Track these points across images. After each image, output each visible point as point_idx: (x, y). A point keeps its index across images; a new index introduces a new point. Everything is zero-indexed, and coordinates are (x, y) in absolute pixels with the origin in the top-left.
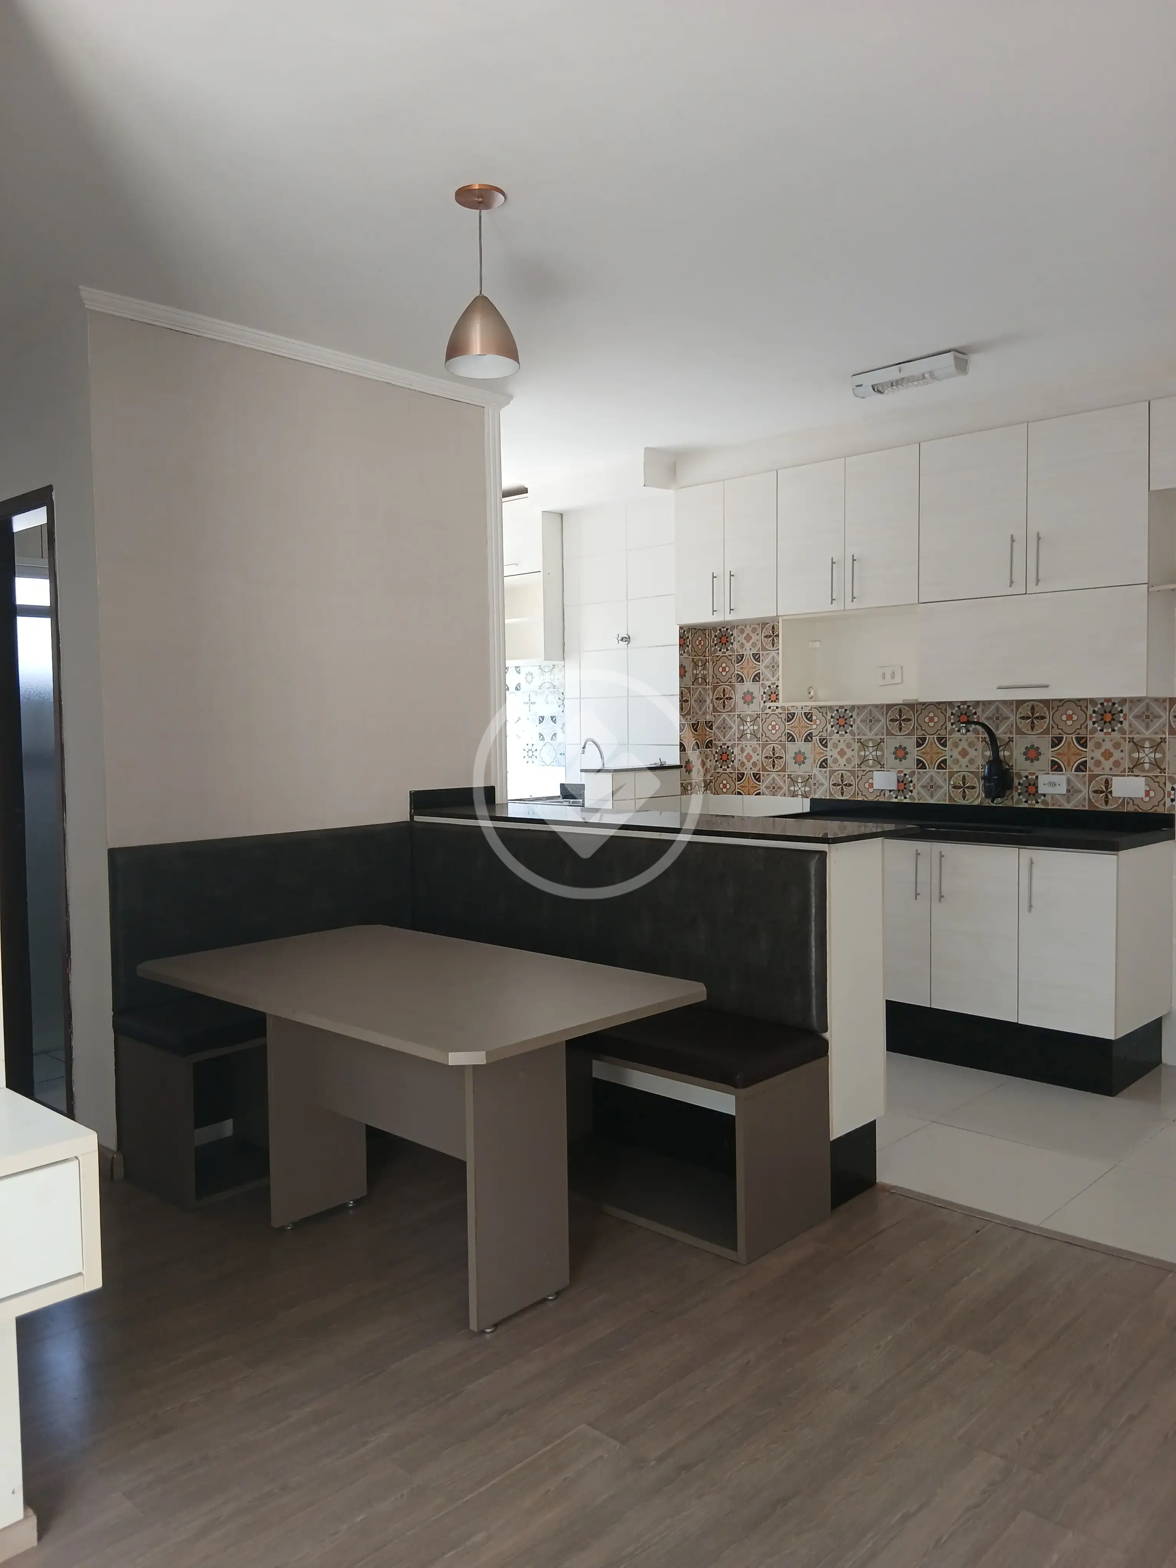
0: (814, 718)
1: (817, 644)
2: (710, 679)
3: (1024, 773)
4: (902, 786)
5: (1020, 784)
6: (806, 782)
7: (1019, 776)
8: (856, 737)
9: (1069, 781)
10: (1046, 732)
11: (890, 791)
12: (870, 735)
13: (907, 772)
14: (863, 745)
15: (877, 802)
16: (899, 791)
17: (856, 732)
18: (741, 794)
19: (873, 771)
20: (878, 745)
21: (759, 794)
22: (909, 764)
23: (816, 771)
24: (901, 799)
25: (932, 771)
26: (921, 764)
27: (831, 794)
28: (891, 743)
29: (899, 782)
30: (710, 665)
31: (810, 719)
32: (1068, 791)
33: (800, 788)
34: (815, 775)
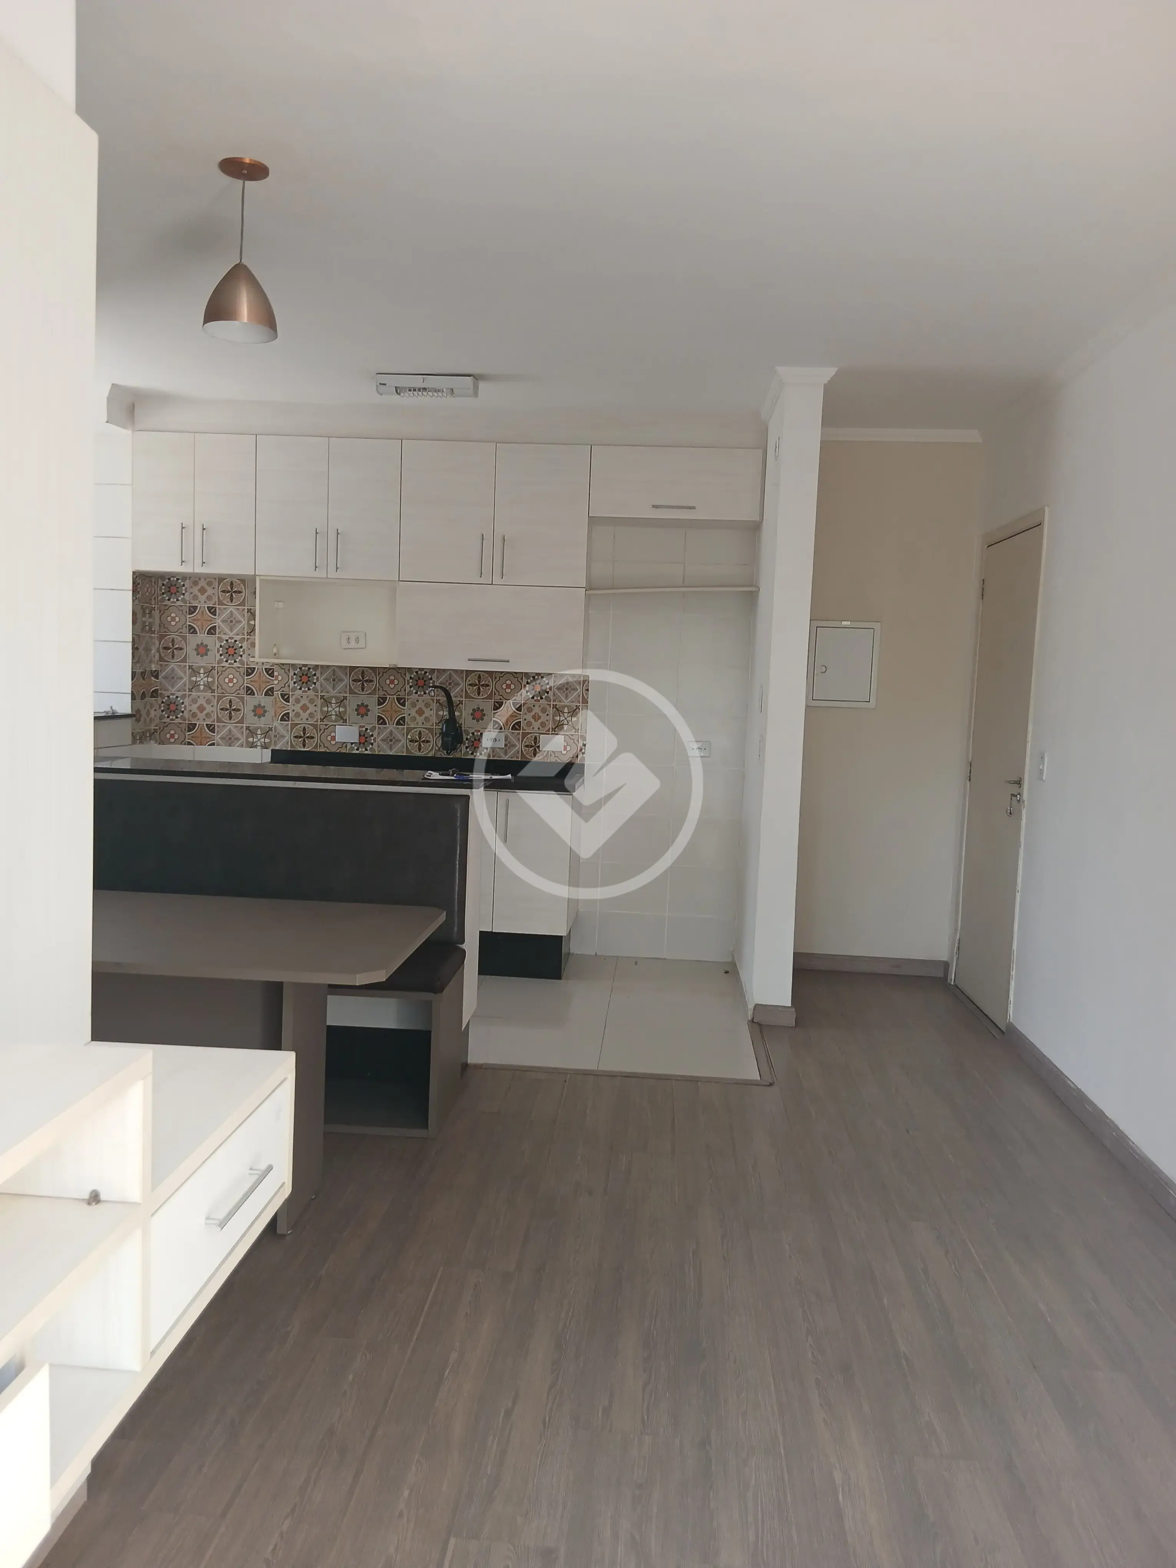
0: (276, 674)
1: (281, 604)
2: (156, 628)
3: (471, 731)
4: (363, 740)
5: (467, 739)
6: (266, 734)
7: (467, 733)
8: (319, 694)
9: (506, 738)
10: (490, 697)
11: (352, 743)
12: (333, 693)
13: (369, 727)
14: (326, 702)
15: (340, 753)
16: (360, 743)
17: (319, 689)
18: (191, 744)
19: (335, 725)
20: (341, 702)
21: (213, 744)
22: (370, 721)
23: (277, 723)
24: (362, 750)
25: (391, 727)
26: (381, 721)
27: (292, 746)
28: (353, 702)
29: (360, 735)
30: (156, 613)
31: (272, 675)
32: (506, 745)
33: (259, 739)
34: (275, 727)
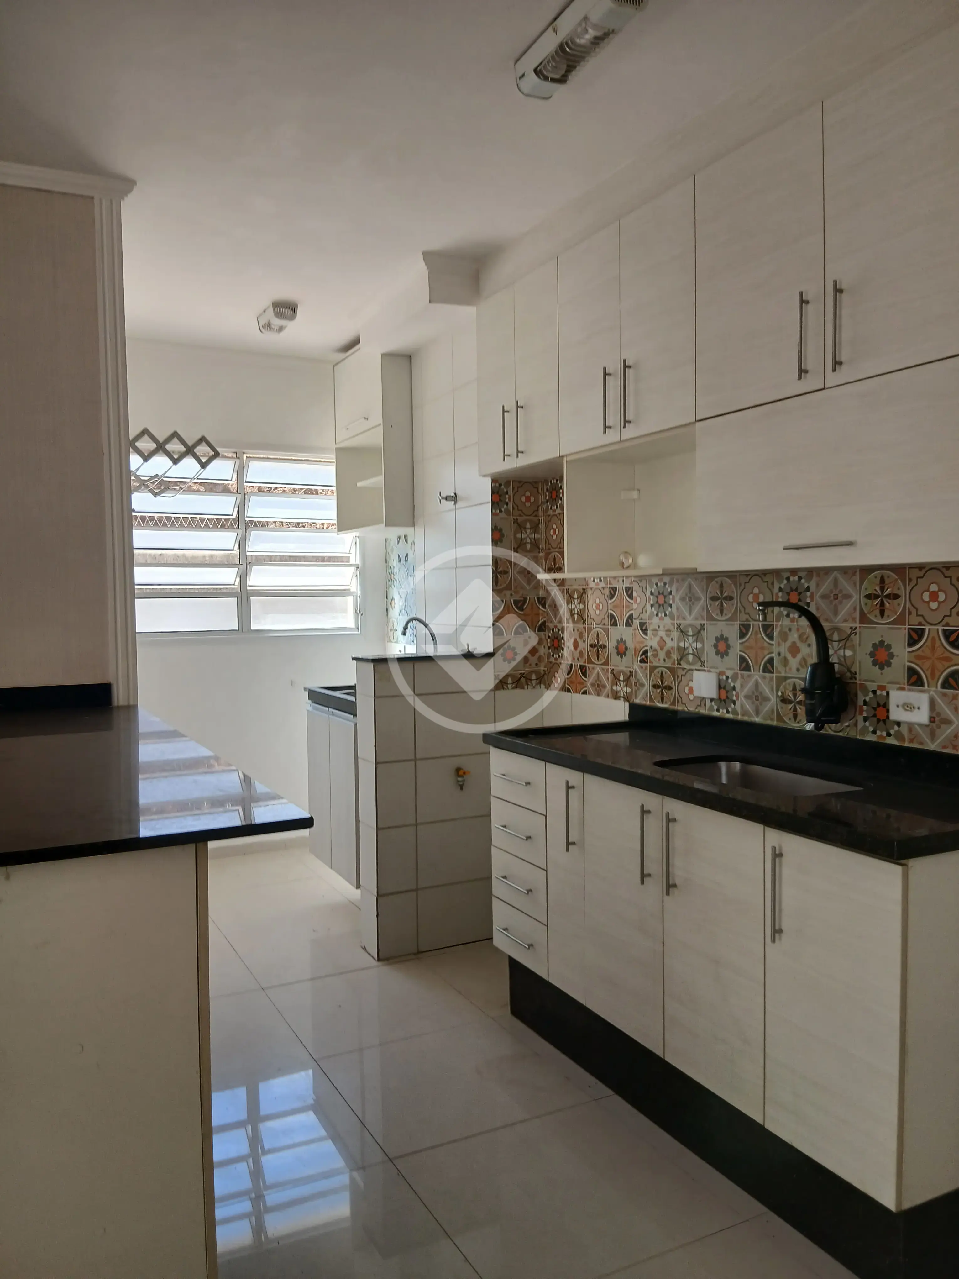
0: (635, 594)
1: (635, 494)
2: (542, 545)
3: (872, 686)
4: (723, 696)
5: (865, 703)
6: (627, 680)
7: (864, 688)
8: (676, 622)
9: (932, 704)
10: (900, 620)
11: (712, 700)
12: (690, 620)
13: (729, 673)
14: (683, 632)
15: (698, 713)
16: (720, 699)
17: (675, 614)
18: (570, 692)
19: (692, 670)
20: (698, 633)
21: (585, 693)
22: (731, 664)
23: (636, 666)
24: (722, 713)
25: (756, 675)
26: (744, 665)
27: (651, 699)
28: (712, 632)
29: (720, 687)
30: (542, 527)
31: (631, 596)
32: (932, 720)
33: (621, 688)
34: (636, 671)
